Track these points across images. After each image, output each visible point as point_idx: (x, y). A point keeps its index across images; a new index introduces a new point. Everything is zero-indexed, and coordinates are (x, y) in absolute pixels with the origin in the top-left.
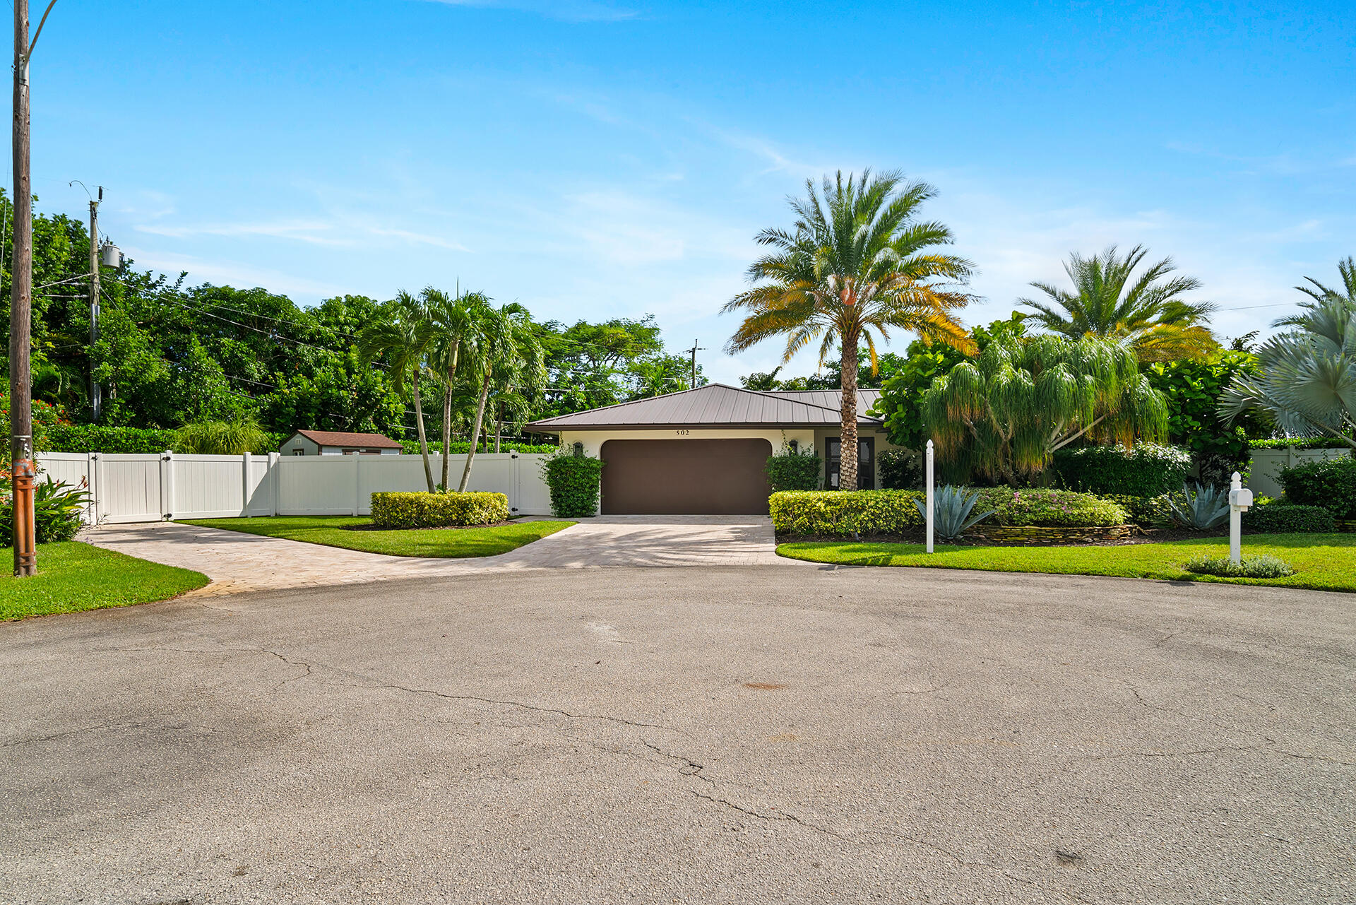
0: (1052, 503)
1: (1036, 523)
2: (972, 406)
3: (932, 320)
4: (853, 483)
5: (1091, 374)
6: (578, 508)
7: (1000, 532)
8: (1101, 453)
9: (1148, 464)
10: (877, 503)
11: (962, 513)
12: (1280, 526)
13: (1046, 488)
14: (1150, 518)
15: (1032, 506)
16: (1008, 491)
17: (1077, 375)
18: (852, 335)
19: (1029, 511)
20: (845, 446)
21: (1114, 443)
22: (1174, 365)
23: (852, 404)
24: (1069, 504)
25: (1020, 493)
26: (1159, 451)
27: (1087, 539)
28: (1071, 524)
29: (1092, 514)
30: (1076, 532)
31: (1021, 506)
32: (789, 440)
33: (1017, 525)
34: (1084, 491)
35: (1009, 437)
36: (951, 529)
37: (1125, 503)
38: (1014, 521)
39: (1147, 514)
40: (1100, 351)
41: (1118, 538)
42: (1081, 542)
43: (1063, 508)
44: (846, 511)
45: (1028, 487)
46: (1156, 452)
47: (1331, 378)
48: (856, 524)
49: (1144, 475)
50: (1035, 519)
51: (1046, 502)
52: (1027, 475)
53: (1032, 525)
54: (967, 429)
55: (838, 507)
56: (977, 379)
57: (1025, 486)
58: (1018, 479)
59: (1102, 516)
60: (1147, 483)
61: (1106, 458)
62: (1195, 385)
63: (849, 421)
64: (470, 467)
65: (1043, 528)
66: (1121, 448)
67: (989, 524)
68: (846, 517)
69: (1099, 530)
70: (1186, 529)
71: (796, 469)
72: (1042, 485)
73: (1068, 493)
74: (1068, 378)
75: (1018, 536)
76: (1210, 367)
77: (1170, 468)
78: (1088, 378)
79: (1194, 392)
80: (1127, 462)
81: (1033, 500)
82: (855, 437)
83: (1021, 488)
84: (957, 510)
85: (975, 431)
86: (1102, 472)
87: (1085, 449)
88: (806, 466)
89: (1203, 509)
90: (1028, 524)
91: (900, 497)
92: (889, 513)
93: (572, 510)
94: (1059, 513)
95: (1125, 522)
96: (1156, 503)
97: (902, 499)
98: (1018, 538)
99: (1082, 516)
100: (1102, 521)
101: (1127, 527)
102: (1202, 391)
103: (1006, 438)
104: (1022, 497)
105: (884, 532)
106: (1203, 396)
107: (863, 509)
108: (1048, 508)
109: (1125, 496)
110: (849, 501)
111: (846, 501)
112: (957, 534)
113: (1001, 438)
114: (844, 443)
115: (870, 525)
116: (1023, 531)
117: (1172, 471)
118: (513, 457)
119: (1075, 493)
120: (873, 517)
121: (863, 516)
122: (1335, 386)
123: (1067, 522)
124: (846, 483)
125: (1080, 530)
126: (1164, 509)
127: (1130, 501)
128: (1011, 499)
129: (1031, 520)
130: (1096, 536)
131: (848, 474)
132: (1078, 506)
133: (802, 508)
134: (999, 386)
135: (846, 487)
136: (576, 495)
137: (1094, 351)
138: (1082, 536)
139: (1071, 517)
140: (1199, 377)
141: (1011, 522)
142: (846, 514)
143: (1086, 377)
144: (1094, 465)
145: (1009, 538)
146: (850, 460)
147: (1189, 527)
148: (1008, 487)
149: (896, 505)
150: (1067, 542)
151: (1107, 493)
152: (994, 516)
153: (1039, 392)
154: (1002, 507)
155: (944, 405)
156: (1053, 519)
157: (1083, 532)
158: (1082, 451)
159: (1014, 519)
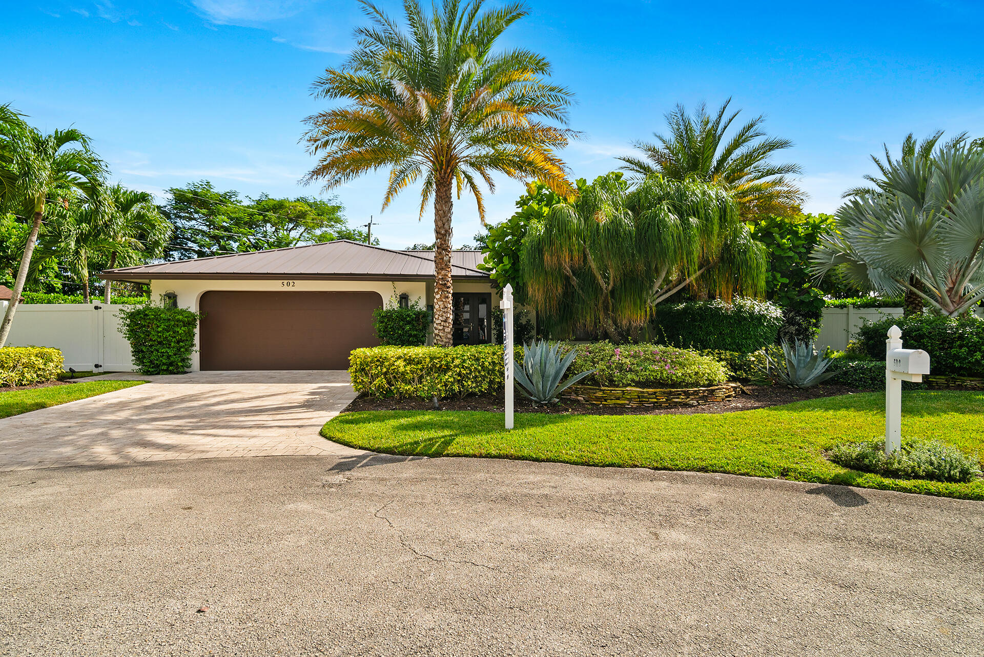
0: (654, 362)
1: (638, 384)
2: (571, 251)
3: (530, 159)
4: (447, 338)
5: (694, 215)
6: (164, 364)
7: (599, 394)
8: (700, 308)
9: (745, 318)
10: (464, 361)
11: (557, 373)
12: (872, 383)
13: (647, 343)
14: (747, 374)
15: (633, 364)
16: (609, 347)
17: (681, 216)
18: (445, 173)
19: (631, 370)
20: (438, 296)
21: (712, 297)
22: (763, 223)
23: (446, 250)
24: (672, 361)
25: (622, 348)
26: (755, 306)
27: (692, 402)
28: (674, 385)
29: (697, 373)
30: (680, 394)
31: (622, 364)
32: (399, 293)
33: (618, 386)
34: (686, 347)
35: (610, 288)
36: (544, 393)
37: (724, 359)
38: (615, 381)
39: (745, 370)
40: (704, 193)
41: (723, 399)
42: (685, 405)
43: (667, 368)
44: (429, 371)
45: (629, 343)
46: (753, 308)
47: (918, 234)
48: (439, 386)
49: (741, 330)
50: (637, 379)
51: (648, 359)
52: (628, 330)
53: (634, 386)
54: (567, 278)
55: (420, 366)
56: (575, 221)
57: (626, 342)
58: (620, 334)
59: (706, 375)
60: (744, 339)
61: (705, 312)
62: (785, 242)
63: (442, 269)
64: (11, 318)
65: (645, 390)
66: (719, 303)
67: (589, 385)
68: (428, 378)
69: (704, 391)
70: (786, 387)
71: (401, 323)
72: (643, 340)
73: (671, 349)
74: (673, 218)
75: (618, 399)
76: (796, 226)
77: (765, 324)
78: (693, 220)
79: (783, 250)
80: (727, 317)
81: (634, 357)
82: (449, 287)
83: (623, 344)
84: (551, 370)
85: (575, 281)
86: (701, 327)
87: (685, 304)
88: (413, 320)
89: (803, 365)
90: (629, 385)
91: (494, 354)
92: (479, 372)
93: (158, 366)
94: (662, 373)
95: (729, 381)
96: (754, 359)
97: (495, 357)
98: (618, 402)
99: (686, 376)
100: (706, 380)
101: (732, 387)
102: (790, 249)
103: (606, 289)
104: (623, 354)
105: (472, 394)
106: (791, 254)
107: (448, 368)
108: (650, 367)
109: (723, 352)
110: (432, 359)
111: (428, 360)
112: (552, 397)
113: (601, 289)
114: (437, 293)
115: (456, 388)
116: (624, 394)
117: (767, 326)
118: (96, 308)
119: (678, 349)
120: (459, 378)
121: (447, 377)
122: (920, 242)
123: (670, 382)
124: (439, 338)
125: (684, 392)
126: (761, 365)
127: (728, 357)
128: (611, 356)
129: (633, 380)
130: (701, 398)
131: (441, 328)
132: (682, 365)
133: (379, 367)
134: (598, 225)
135: (439, 343)
136: (160, 351)
137: (698, 192)
138: (686, 399)
139: (674, 378)
140: (788, 235)
141: (612, 383)
142: (428, 374)
143: (690, 219)
144: (694, 320)
145: (609, 401)
146: (444, 312)
147: (788, 384)
148: (609, 342)
149: (487, 364)
150: (671, 406)
151: (707, 349)
152: (593, 375)
153: (641, 235)
154: (601, 366)
155: (541, 252)
156: (656, 379)
157: (687, 394)
158: (682, 306)
159: (615, 379)
